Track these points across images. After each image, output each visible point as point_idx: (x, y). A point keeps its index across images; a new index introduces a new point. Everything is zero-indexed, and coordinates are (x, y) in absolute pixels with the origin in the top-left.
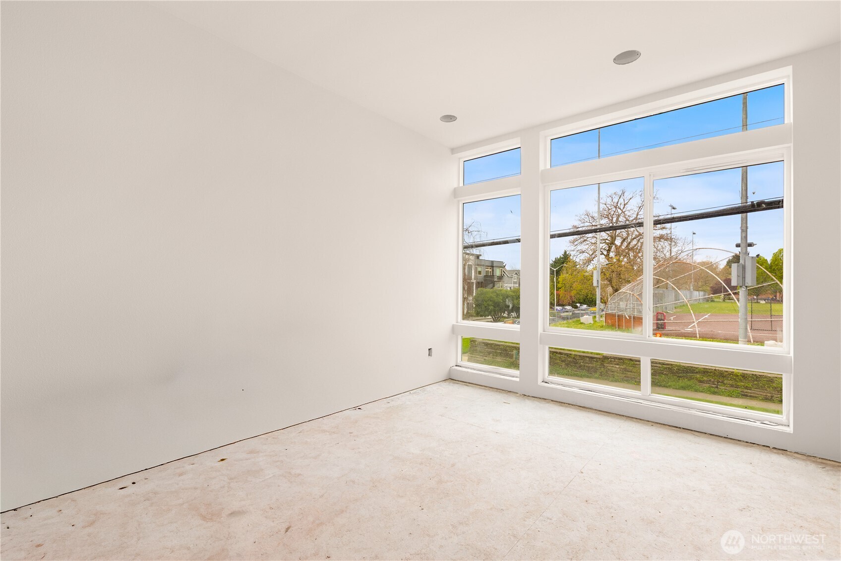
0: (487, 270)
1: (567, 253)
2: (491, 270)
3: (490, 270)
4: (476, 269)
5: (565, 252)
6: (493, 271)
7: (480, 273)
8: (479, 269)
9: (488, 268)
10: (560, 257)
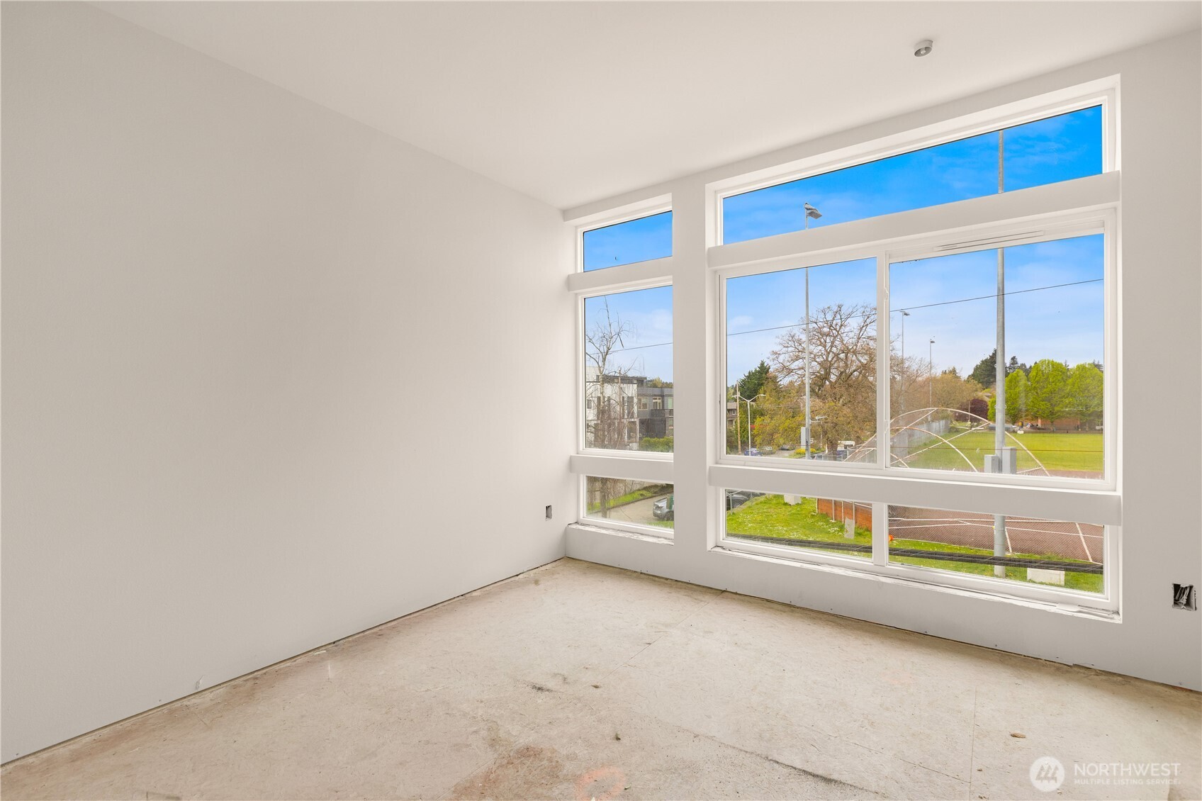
0: (654, 401)
1: (765, 365)
2: (660, 401)
3: (658, 401)
4: (639, 400)
5: (762, 364)
6: (663, 402)
7: (645, 405)
8: (644, 400)
9: (656, 399)
10: (756, 370)
